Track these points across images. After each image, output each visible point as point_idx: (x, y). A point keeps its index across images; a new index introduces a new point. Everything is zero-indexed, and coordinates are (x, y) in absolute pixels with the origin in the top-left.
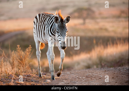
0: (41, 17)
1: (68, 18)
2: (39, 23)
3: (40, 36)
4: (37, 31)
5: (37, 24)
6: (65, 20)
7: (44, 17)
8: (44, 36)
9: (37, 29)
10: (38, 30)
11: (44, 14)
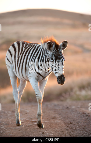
0: (21, 47)
1: (65, 43)
2: (18, 55)
3: (19, 72)
4: (15, 65)
5: (15, 55)
6: (61, 46)
7: (26, 46)
8: (25, 72)
9: (15, 61)
10: (18, 63)
11: (26, 43)
